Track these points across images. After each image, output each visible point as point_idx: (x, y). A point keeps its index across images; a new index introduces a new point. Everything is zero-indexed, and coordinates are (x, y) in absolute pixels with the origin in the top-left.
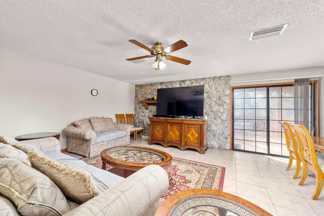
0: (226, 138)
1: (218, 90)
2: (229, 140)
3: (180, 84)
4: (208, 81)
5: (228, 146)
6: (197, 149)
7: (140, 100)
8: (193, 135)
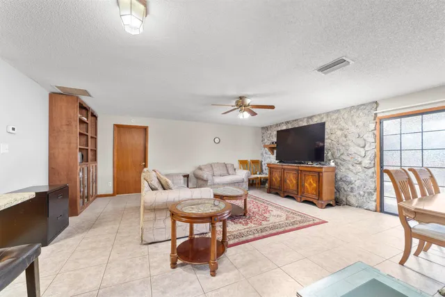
0: (370, 194)
1: (357, 124)
2: (375, 196)
3: (308, 121)
4: (342, 112)
5: (373, 205)
6: (315, 202)
7: (267, 144)
8: (310, 184)
